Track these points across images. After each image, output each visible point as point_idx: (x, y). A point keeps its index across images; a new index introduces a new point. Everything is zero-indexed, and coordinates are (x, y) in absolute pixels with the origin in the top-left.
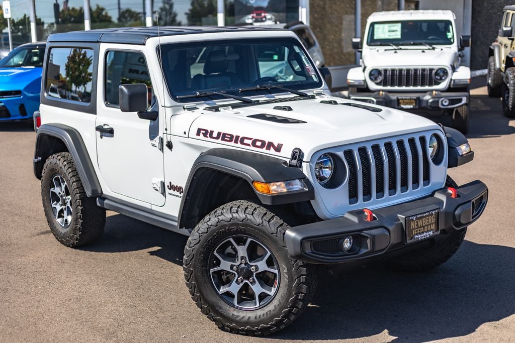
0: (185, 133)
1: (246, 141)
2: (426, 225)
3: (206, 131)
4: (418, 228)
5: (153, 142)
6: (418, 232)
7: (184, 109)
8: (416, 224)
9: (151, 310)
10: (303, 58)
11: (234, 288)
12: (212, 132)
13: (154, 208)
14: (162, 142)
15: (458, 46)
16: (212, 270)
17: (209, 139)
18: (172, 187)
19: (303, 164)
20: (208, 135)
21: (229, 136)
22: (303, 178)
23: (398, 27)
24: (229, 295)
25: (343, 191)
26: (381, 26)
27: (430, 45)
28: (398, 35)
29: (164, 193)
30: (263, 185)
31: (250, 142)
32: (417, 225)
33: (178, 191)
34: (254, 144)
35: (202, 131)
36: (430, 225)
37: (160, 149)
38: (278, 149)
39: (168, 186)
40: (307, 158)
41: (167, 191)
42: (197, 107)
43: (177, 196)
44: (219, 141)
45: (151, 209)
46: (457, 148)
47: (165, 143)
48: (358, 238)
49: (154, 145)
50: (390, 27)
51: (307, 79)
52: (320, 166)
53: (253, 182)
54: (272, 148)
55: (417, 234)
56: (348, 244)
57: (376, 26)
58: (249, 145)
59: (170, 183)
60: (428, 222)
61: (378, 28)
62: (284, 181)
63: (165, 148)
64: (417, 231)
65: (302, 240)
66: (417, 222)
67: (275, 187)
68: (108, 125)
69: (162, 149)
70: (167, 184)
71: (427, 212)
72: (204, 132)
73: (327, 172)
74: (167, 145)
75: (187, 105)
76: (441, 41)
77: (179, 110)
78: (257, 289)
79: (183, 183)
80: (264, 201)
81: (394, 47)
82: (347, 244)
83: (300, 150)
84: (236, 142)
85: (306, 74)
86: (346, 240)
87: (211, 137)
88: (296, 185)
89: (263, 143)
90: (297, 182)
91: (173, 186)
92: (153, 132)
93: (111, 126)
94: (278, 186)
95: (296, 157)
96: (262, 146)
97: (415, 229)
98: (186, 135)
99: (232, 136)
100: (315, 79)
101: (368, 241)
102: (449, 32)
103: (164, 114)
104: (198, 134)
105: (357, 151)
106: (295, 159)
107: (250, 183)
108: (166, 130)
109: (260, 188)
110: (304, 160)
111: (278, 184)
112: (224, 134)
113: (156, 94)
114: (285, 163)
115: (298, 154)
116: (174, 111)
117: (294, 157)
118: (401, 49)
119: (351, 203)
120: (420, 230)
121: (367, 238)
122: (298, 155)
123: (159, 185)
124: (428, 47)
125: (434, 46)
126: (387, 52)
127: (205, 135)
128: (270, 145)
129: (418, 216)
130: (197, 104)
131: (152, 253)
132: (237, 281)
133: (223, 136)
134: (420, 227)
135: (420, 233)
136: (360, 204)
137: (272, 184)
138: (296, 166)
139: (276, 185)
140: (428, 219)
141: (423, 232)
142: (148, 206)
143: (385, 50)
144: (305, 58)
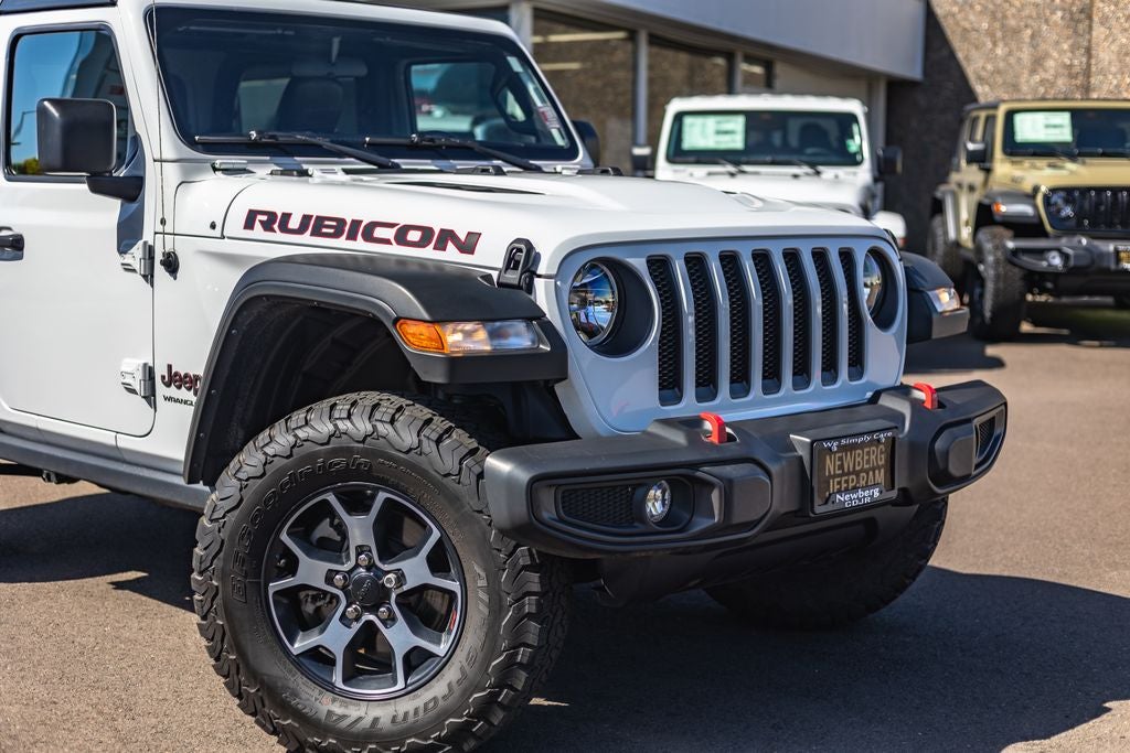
0: (213, 226)
1: (379, 232)
2: (862, 470)
3: (272, 215)
4: (844, 474)
5: (128, 259)
6: (844, 486)
7: (215, 170)
8: (838, 463)
9: (100, 713)
10: (531, 88)
11: (335, 637)
12: (287, 216)
13: (125, 443)
14: (152, 258)
15: (873, 170)
16: (274, 586)
17: (279, 236)
18: (174, 379)
19: (537, 281)
20: (276, 226)
21: (334, 223)
22: (534, 316)
23: (738, 124)
24: (319, 656)
25: (640, 365)
26: (699, 120)
27: (812, 165)
28: (737, 142)
29: (150, 397)
30: (423, 329)
31: (390, 233)
32: (841, 467)
33: (189, 389)
34: (401, 238)
35: (260, 217)
36: (873, 470)
37: (145, 276)
38: (467, 246)
39: (163, 377)
40: (548, 268)
41: (161, 389)
42: (250, 168)
43: (186, 402)
44: (306, 238)
45: (117, 448)
46: (930, 293)
47: (158, 257)
48: (686, 484)
49: (128, 269)
50: (719, 123)
51: (538, 140)
52: (582, 295)
53: (396, 321)
54: (450, 245)
55: (839, 492)
56: (658, 505)
57: (688, 121)
58: (387, 242)
59: (170, 367)
60: (868, 462)
61: (692, 125)
62: (483, 320)
63: (159, 270)
64: (839, 483)
65: (533, 481)
66: (841, 459)
67: (458, 337)
68: (9, 229)
69: (149, 277)
70: (160, 371)
71: (868, 433)
72: (264, 218)
73: (601, 315)
74: (162, 263)
75: (219, 160)
76: (834, 159)
77: (199, 171)
78: (399, 637)
79: (196, 361)
80: (425, 373)
81: (731, 168)
82: (655, 505)
83: (528, 243)
84: (352, 236)
85: (538, 127)
86: (652, 492)
87: (284, 228)
88: (518, 335)
89: (427, 233)
90: (521, 326)
91: (176, 374)
92: (129, 232)
93: (16, 231)
94: (468, 334)
95: (517, 263)
96: (422, 244)
97: (835, 476)
98: (217, 232)
99: (341, 222)
100: (560, 142)
101: (715, 496)
102: (852, 137)
103: (160, 179)
104: (249, 224)
105: (683, 262)
106: (516, 268)
107: (389, 325)
108: (163, 222)
109: (417, 337)
110: (538, 272)
111: (469, 326)
112: (320, 219)
113: (140, 129)
114: (488, 278)
115: (523, 255)
116: (186, 172)
117: (511, 262)
118: (743, 172)
119: (664, 401)
120: (847, 482)
121: (711, 486)
122: (522, 257)
123: (139, 375)
124: (806, 169)
125: (820, 168)
126: (712, 177)
127: (267, 226)
128: (447, 236)
129: (843, 442)
130: (250, 162)
131: (119, 586)
132: (343, 618)
133: (316, 225)
134: (849, 474)
135: (847, 490)
136: (688, 405)
137: (450, 327)
138: (519, 287)
139: (462, 331)
140: (868, 453)
141: (855, 489)
142: (107, 438)
143: (710, 174)
144: (536, 90)
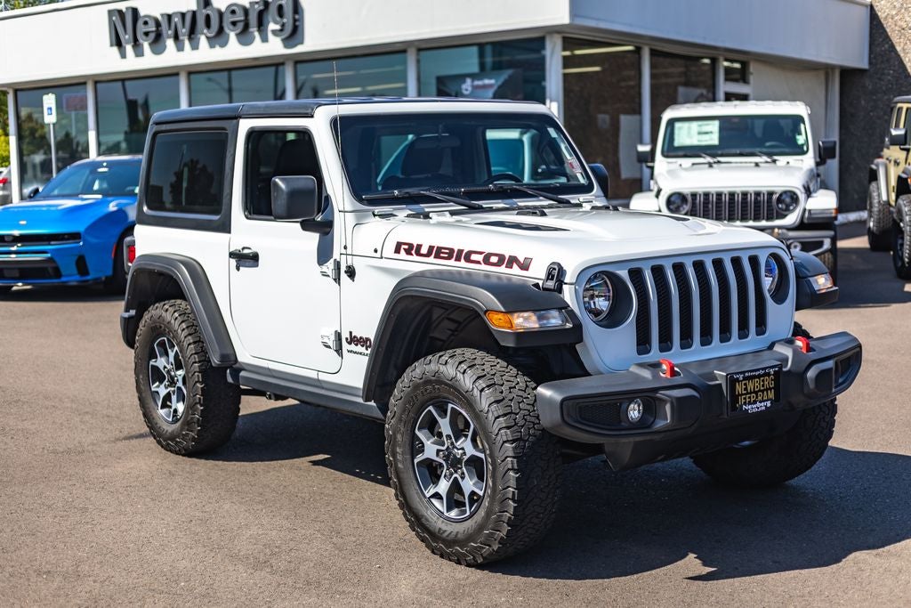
0: (376, 251)
1: (474, 257)
2: (760, 391)
3: (411, 246)
4: (748, 393)
5: (324, 268)
6: (748, 400)
7: (375, 215)
8: (744, 387)
10: (563, 147)
12: (419, 246)
13: (323, 377)
14: (339, 269)
16: (416, 460)
17: (415, 258)
18: (353, 340)
19: (564, 286)
20: (413, 252)
21: (447, 251)
22: (563, 307)
23: (714, 126)
25: (627, 332)
26: (686, 125)
27: (770, 155)
28: (714, 140)
29: (339, 350)
30: (500, 316)
31: (480, 258)
32: (746, 389)
33: (363, 346)
34: (487, 260)
35: (403, 246)
36: (767, 390)
37: (335, 280)
38: (525, 266)
39: (347, 339)
40: (572, 277)
41: (345, 346)
42: (395, 213)
43: (361, 354)
44: (431, 259)
45: (318, 380)
46: (811, 279)
47: (343, 268)
48: (650, 399)
49: (325, 274)
50: (700, 126)
51: (568, 180)
52: (589, 292)
53: (485, 312)
54: (515, 265)
55: (745, 404)
56: (636, 412)
57: (678, 125)
58: (478, 262)
59: (351, 333)
60: (763, 386)
61: (681, 128)
62: (534, 311)
63: (344, 276)
64: (745, 399)
65: (563, 401)
66: (745, 384)
67: (521, 320)
68: (249, 248)
69: (337, 280)
70: (345, 335)
71: (762, 369)
72: (406, 247)
73: (602, 304)
74: (346, 272)
75: (378, 210)
76: (787, 150)
77: (366, 217)
79: (370, 331)
80: (503, 341)
81: (709, 160)
82: (634, 412)
83: (559, 265)
84: (458, 259)
85: (568, 171)
86: (632, 406)
87: (418, 254)
88: (554, 318)
89: (501, 258)
90: (555, 313)
91: (355, 337)
92: (324, 254)
93: (254, 249)
94: (526, 319)
95: (553, 276)
96: (498, 264)
97: (742, 394)
98: (378, 255)
99: (452, 250)
100: (582, 181)
101: (668, 408)
102: (800, 133)
103: (343, 223)
104: (397, 251)
105: (650, 271)
106: (552, 279)
107: (482, 314)
108: (345, 248)
109: (497, 322)
110: (565, 281)
111: (526, 314)
112: (439, 249)
113: (330, 191)
114: (537, 285)
115: (556, 271)
116: (358, 218)
117: (550, 276)
118: (719, 162)
119: (639, 353)
120: (750, 398)
121: (665, 402)
122: (557, 273)
123: (333, 338)
124: (765, 158)
125: (776, 157)
127: (408, 252)
128: (513, 260)
129: (747, 374)
130: (395, 209)
131: (315, 463)
133: (437, 252)
134: (751, 393)
135: (750, 403)
136: (654, 354)
137: (516, 315)
138: (554, 290)
139: (522, 317)
140: (763, 381)
141: (755, 402)
142: (313, 375)
143: (694, 164)
144: (566, 148)
